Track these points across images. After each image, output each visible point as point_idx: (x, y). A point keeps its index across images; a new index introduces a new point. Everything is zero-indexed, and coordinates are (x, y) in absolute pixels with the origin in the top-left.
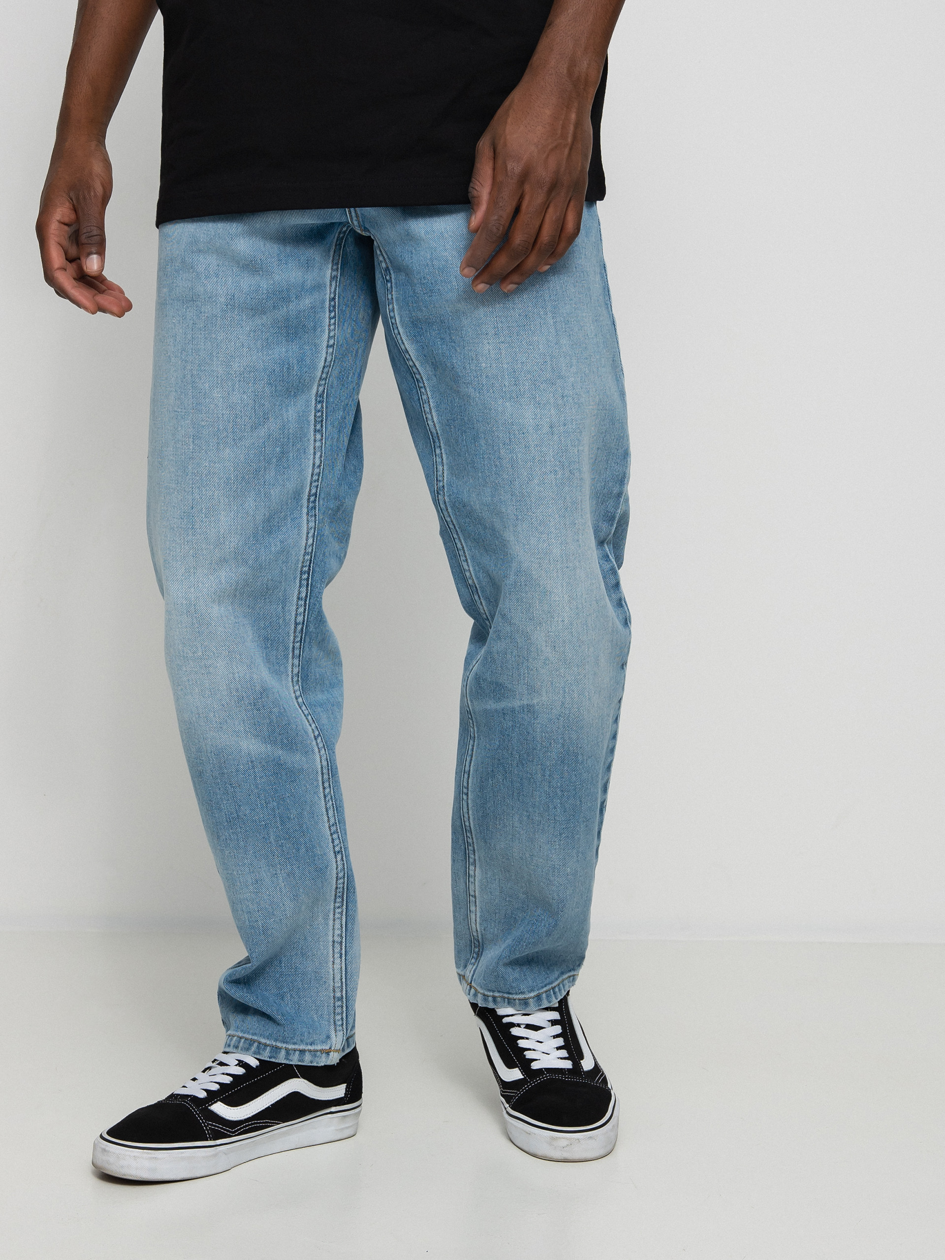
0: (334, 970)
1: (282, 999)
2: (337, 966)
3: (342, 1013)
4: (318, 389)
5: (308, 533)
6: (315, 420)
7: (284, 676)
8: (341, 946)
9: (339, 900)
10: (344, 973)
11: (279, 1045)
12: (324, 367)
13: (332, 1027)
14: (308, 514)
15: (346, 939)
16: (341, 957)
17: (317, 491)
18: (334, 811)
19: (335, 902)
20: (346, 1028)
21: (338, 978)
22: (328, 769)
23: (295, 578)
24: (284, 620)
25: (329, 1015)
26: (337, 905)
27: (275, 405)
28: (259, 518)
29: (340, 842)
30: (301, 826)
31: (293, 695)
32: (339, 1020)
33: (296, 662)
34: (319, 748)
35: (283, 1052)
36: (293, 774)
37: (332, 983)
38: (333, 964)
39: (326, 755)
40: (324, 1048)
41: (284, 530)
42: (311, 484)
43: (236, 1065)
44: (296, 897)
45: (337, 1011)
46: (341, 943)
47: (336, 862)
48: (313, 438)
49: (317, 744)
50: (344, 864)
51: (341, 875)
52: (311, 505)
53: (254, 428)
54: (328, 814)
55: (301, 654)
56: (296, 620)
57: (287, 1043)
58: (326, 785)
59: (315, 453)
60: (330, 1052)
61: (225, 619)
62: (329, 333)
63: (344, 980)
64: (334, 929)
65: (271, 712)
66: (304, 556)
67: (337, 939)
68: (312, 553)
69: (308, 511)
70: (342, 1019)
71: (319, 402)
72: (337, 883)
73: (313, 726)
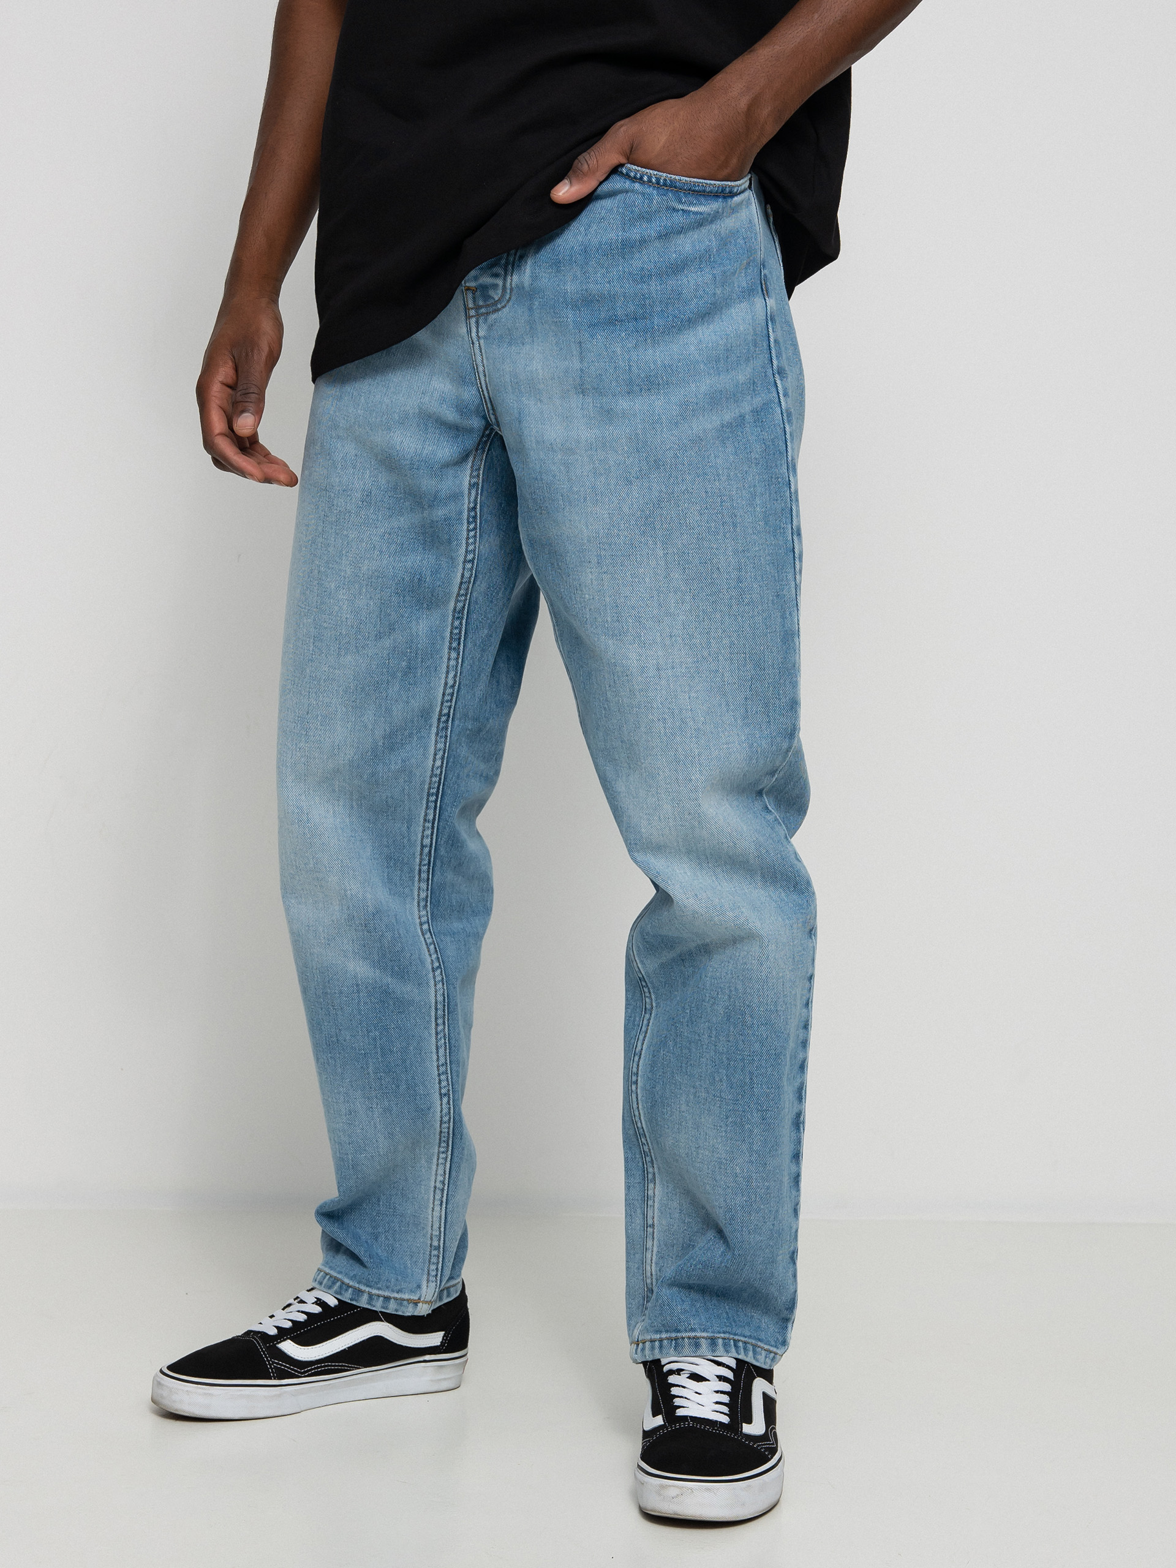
0: (432, 1217)
1: (376, 1239)
2: (436, 1214)
3: (438, 1263)
4: (456, 604)
5: (435, 754)
6: (451, 638)
7: (408, 900)
8: (443, 1194)
9: (443, 1145)
10: (443, 1221)
11: (363, 1288)
12: (461, 583)
13: (425, 1277)
14: (437, 734)
15: (448, 1187)
16: (441, 1205)
17: (449, 712)
18: (445, 1050)
19: (439, 1147)
20: (440, 1280)
21: (436, 1226)
22: (444, 1005)
23: (421, 799)
24: (409, 840)
25: (424, 1263)
26: (442, 1150)
27: (402, 616)
28: (379, 733)
29: (448, 1084)
30: (404, 1061)
31: (418, 921)
32: (433, 1270)
33: (424, 886)
34: (435, 981)
35: (365, 1297)
36: (402, 1005)
37: (430, 1231)
38: (433, 1211)
39: (444, 989)
40: (412, 1298)
41: (408, 747)
42: (442, 704)
43: (313, 1303)
44: (391, 1135)
45: (432, 1260)
46: (443, 1190)
47: (441, 1105)
48: (446, 656)
49: (434, 977)
50: (449, 1108)
51: (446, 1119)
52: (441, 725)
53: (379, 636)
54: (437, 1053)
55: (430, 877)
56: (422, 842)
57: (370, 1287)
58: (440, 1021)
59: (447, 673)
60: (419, 1303)
61: (340, 831)
62: (467, 547)
63: (442, 1229)
64: (436, 1175)
65: (382, 936)
66: (431, 777)
67: (439, 1185)
68: (441, 774)
69: (438, 731)
70: (437, 1269)
71: (458, 618)
72: (440, 1126)
73: (434, 956)
